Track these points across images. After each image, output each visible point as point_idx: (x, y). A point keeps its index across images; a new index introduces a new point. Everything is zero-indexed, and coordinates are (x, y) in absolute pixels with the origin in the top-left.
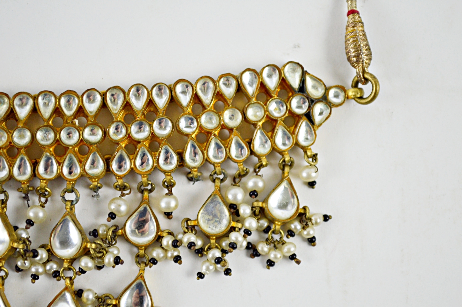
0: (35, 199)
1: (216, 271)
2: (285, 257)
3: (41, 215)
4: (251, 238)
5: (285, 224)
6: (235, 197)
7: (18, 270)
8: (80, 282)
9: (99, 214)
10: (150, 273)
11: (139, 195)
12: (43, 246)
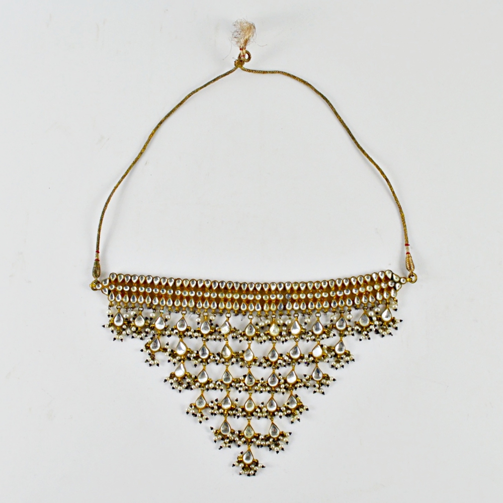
0: (307, 316)
1: (366, 338)
2: (388, 334)
3: (309, 321)
4: (377, 328)
5: (388, 323)
6: (371, 314)
7: (302, 338)
8: (322, 342)
9: (327, 321)
10: (344, 339)
11: (340, 314)
12: (310, 331)
